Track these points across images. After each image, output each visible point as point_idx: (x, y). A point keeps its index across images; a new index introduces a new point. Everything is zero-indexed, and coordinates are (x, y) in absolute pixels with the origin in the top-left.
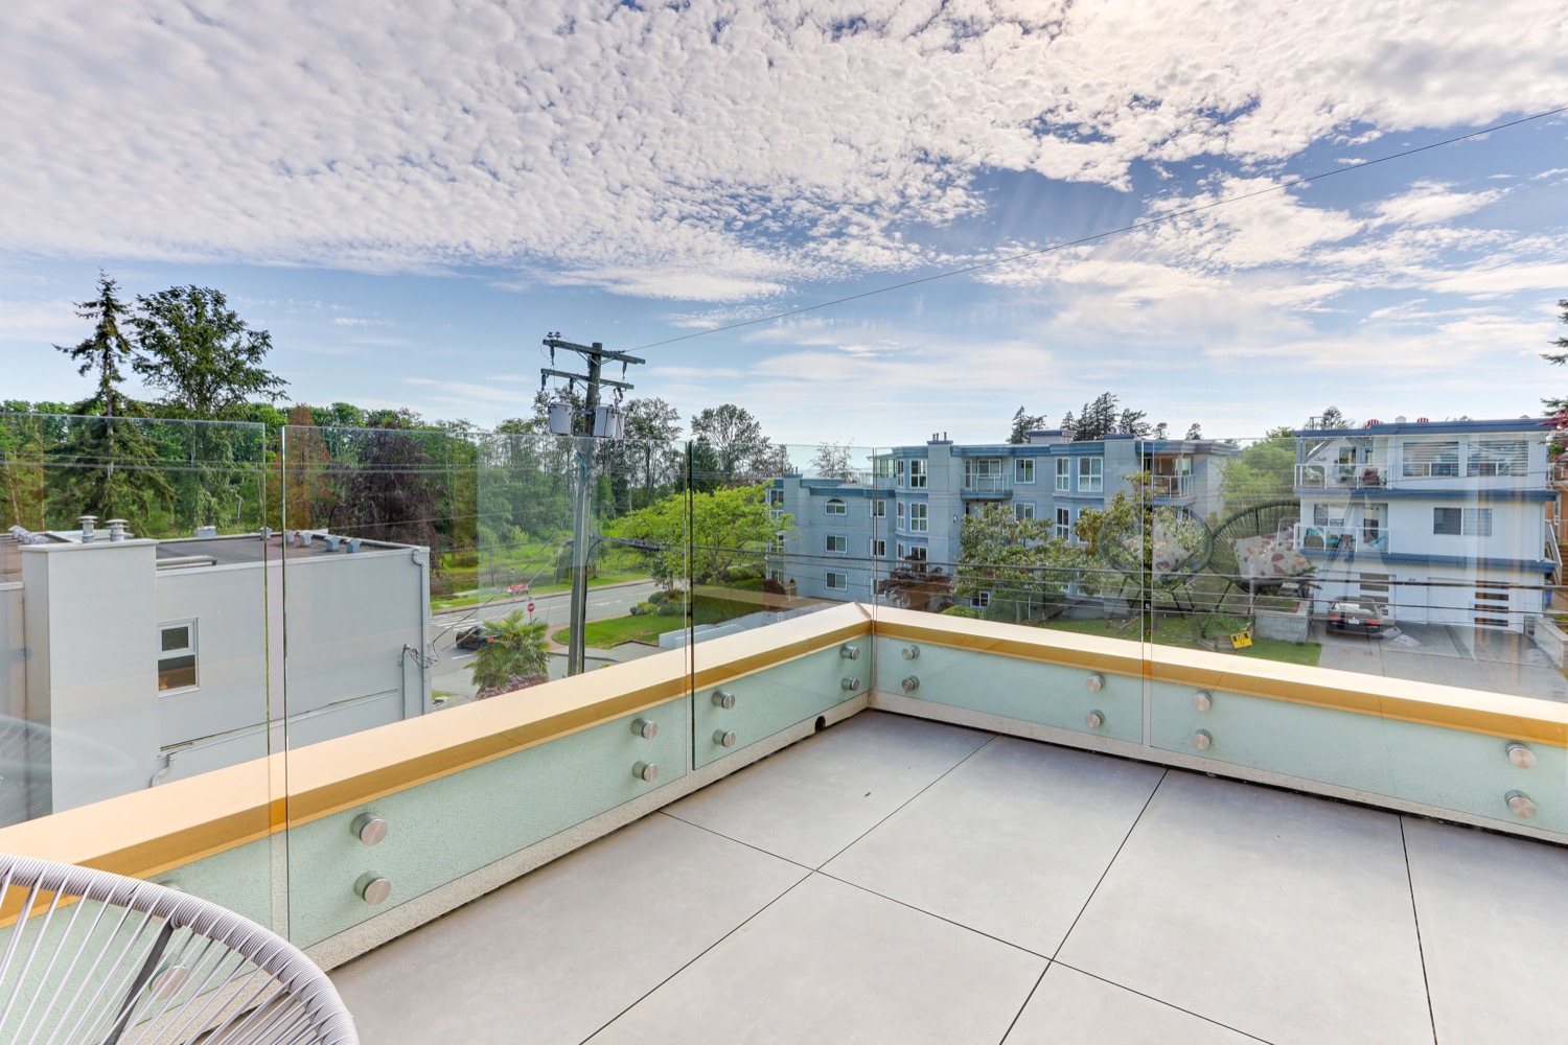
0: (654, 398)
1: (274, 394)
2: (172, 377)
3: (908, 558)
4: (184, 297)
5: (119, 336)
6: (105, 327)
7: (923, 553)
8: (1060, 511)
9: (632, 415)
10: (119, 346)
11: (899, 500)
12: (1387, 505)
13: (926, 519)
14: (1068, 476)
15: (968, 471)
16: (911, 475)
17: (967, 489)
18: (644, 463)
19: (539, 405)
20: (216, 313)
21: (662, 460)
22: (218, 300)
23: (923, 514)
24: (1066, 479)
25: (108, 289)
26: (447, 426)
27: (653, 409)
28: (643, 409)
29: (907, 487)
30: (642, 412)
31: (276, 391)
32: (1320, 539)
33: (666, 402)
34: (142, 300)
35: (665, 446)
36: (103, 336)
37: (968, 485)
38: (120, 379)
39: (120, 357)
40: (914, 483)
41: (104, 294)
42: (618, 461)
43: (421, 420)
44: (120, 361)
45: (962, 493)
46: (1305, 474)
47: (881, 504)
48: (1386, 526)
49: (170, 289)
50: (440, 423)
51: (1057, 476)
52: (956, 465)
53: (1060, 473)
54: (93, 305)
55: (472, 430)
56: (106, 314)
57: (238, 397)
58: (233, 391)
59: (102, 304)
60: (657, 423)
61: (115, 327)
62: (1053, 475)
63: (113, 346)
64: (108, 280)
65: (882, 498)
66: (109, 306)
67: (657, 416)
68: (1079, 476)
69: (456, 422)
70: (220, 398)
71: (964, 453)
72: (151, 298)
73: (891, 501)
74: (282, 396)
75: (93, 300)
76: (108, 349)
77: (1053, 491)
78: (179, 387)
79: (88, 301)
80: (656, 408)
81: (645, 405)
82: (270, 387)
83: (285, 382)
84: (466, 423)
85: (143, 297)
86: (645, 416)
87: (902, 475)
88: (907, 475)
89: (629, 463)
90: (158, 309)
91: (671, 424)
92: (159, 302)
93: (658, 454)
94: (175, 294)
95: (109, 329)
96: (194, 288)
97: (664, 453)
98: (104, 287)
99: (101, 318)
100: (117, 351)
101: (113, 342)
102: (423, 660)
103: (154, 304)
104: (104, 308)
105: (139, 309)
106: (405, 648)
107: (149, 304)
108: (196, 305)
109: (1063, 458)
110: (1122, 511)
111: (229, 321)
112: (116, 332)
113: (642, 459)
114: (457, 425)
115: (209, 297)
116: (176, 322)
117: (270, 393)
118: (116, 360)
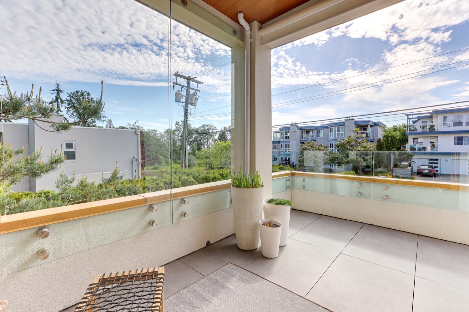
0: (209, 124)
1: (103, 121)
2: (76, 116)
3: (284, 160)
4: (79, 93)
5: (61, 99)
6: (57, 96)
7: (289, 159)
8: (331, 144)
9: (203, 128)
10: (61, 102)
11: (281, 144)
12: (438, 137)
13: (290, 148)
14: (333, 133)
15: (302, 134)
16: (285, 136)
17: (302, 140)
18: (207, 143)
19: (177, 125)
20: (88, 98)
21: (212, 142)
22: (89, 94)
23: (288, 147)
24: (332, 134)
25: (58, 86)
26: (150, 131)
27: (209, 127)
28: (206, 127)
29: (284, 139)
30: (206, 128)
31: (104, 120)
32: (415, 148)
33: (213, 125)
34: (68, 94)
35: (213, 138)
36: (57, 99)
37: (302, 138)
38: (61, 111)
39: (61, 105)
40: (286, 138)
41: (57, 87)
42: (199, 142)
43: (143, 129)
44: (61, 106)
45: (301, 140)
46: (410, 129)
47: (276, 145)
48: (437, 143)
49: (76, 91)
50: (149, 130)
51: (330, 133)
52: (299, 132)
53: (331, 132)
54: (54, 90)
55: (158, 132)
56: (57, 93)
57: (93, 121)
58: (92, 120)
59: (57, 90)
60: (210, 131)
61: (60, 96)
62: (329, 133)
63: (60, 102)
64: (58, 83)
65: (276, 144)
66: (58, 91)
67: (210, 129)
68: (337, 133)
69: (153, 130)
70: (89, 121)
71: (301, 129)
72: (71, 94)
73: (278, 144)
74: (105, 121)
75: (54, 89)
76: (58, 103)
77: (329, 138)
78: (78, 118)
79: (53, 89)
80: (210, 126)
81: (207, 126)
82: (102, 119)
83: (106, 117)
84: (156, 130)
85: (69, 93)
86: (207, 129)
87: (282, 136)
88: (284, 136)
89: (202, 143)
90: (72, 96)
91: (214, 131)
92: (73, 94)
93: (211, 140)
94: (77, 92)
95: (58, 97)
96: (82, 91)
97: (213, 140)
98: (57, 85)
99: (56, 94)
100: (60, 103)
101: (59, 100)
102: (138, 162)
103: (72, 95)
104: (57, 91)
105: (68, 96)
106: (133, 158)
107: (70, 95)
108: (83, 96)
109: (332, 128)
110: (350, 140)
111: (91, 100)
112: (60, 98)
113: (206, 142)
114: (153, 131)
115: (86, 94)
116: (78, 100)
117: (102, 120)
118: (60, 106)
